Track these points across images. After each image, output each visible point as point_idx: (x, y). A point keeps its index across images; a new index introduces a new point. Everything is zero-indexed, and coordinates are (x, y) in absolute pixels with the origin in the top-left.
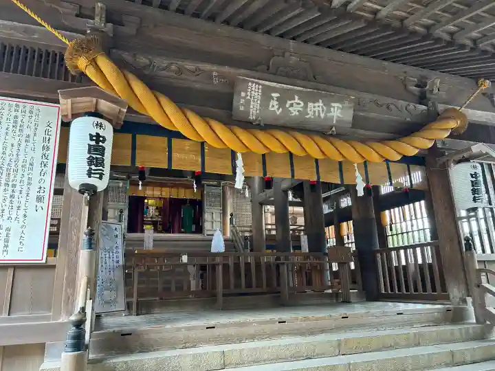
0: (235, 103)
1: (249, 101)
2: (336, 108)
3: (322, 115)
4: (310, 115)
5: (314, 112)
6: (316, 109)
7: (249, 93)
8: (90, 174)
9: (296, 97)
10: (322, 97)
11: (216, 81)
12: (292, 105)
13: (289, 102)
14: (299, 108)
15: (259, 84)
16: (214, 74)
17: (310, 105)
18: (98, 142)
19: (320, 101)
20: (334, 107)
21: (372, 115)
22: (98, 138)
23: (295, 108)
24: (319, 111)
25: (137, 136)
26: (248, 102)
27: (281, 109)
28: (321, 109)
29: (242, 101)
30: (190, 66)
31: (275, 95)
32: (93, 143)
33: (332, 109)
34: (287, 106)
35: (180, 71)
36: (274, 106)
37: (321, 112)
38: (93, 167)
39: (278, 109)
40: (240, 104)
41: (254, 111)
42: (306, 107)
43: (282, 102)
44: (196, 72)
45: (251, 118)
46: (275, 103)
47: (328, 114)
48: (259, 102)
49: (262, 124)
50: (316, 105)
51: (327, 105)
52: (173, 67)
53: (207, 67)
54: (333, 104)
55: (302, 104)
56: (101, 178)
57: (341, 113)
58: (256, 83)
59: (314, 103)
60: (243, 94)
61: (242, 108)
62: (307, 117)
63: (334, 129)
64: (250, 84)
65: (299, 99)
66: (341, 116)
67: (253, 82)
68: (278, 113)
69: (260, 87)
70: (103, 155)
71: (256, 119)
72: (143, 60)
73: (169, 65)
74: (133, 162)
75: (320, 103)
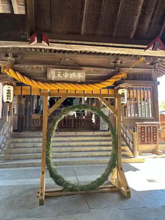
0: (48, 76)
3: (75, 77)
4: (71, 77)
5: (72, 76)
8: (7, 99)
9: (66, 72)
10: (74, 71)
11: (42, 70)
12: (65, 75)
13: (64, 74)
14: (67, 75)
15: (54, 70)
16: (42, 68)
17: (71, 74)
18: (9, 91)
22: (9, 90)
25: (22, 86)
26: (51, 75)
28: (74, 75)
30: (35, 66)
31: (59, 72)
32: (8, 92)
33: (78, 75)
34: (63, 75)
35: (32, 68)
38: (8, 97)
42: (69, 75)
44: (37, 68)
45: (53, 79)
46: (60, 75)
48: (55, 75)
49: (56, 81)
50: (73, 74)
51: (76, 74)
53: (39, 66)
54: (78, 73)
56: (10, 100)
57: (81, 76)
60: (50, 73)
61: (50, 77)
63: (79, 81)
64: (51, 70)
68: (61, 77)
70: (10, 94)
71: (54, 80)
72: (22, 67)
73: (29, 67)
74: (21, 93)
75: (74, 73)
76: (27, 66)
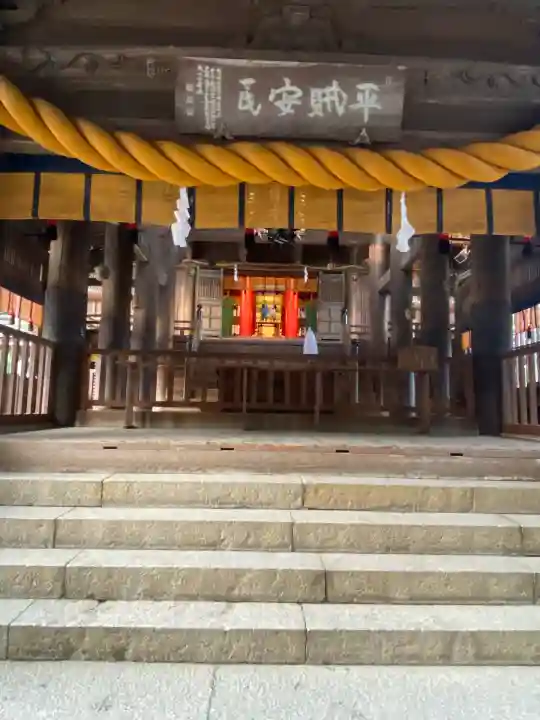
0: (178, 104)
1: (202, 97)
2: (367, 93)
3: (341, 110)
4: (317, 111)
5: (324, 105)
6: (327, 100)
7: (199, 85)
9: (287, 81)
10: (337, 74)
11: (150, 73)
12: (279, 97)
13: (273, 93)
14: (294, 100)
15: (216, 66)
16: (149, 62)
17: (315, 92)
19: (335, 83)
20: (363, 91)
21: (456, 100)
23: (286, 100)
24: (333, 102)
26: (199, 100)
27: (259, 107)
28: (336, 99)
29: (190, 100)
30: (109, 54)
31: (247, 82)
33: (360, 97)
34: (271, 98)
35: (93, 65)
36: (247, 103)
37: (337, 104)
39: (255, 107)
40: (186, 106)
41: (212, 115)
42: (306, 95)
43: (260, 93)
44: (120, 62)
45: (208, 127)
46: (248, 96)
47: (352, 107)
48: (219, 98)
49: (228, 136)
50: (327, 90)
51: (349, 88)
52: (84, 60)
53: (133, 52)
54: (361, 87)
55: (299, 93)
57: (377, 101)
58: (212, 65)
59: (323, 87)
60: (189, 88)
61: (190, 113)
62: (311, 115)
63: (364, 132)
64: (200, 68)
65: (292, 84)
66: (379, 107)
67: (204, 64)
68: (256, 113)
69: (219, 70)
71: (216, 130)
72: (37, 56)
73: (77, 57)
74: (35, 213)
75: (335, 87)
76: (62, 55)
